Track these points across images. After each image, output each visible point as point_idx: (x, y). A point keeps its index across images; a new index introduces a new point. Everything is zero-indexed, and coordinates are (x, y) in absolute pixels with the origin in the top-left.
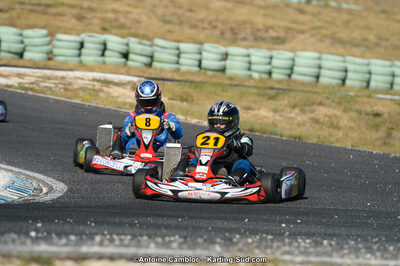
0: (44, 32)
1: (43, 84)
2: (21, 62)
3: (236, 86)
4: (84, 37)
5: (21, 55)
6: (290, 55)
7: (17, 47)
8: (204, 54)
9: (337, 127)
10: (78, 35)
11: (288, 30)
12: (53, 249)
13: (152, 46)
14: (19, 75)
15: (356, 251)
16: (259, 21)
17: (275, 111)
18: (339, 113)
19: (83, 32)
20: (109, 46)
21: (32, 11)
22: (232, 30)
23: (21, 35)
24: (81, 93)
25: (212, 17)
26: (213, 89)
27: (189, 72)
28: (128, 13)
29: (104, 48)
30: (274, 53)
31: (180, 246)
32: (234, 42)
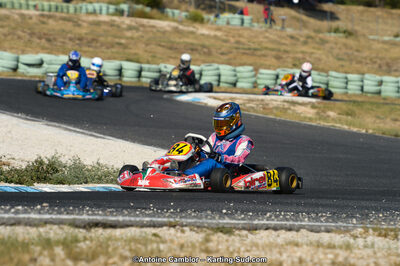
0: (251, 68)
1: (248, 105)
2: (235, 90)
3: (387, 104)
4: (279, 71)
5: (234, 85)
7: (232, 79)
8: (366, 82)
10: (275, 69)
13: (328, 76)
19: (279, 67)
21: (244, 54)
22: (388, 65)
23: (235, 71)
24: (275, 111)
25: (374, 55)
26: (370, 107)
27: (355, 95)
28: (312, 53)
32: (389, 72)
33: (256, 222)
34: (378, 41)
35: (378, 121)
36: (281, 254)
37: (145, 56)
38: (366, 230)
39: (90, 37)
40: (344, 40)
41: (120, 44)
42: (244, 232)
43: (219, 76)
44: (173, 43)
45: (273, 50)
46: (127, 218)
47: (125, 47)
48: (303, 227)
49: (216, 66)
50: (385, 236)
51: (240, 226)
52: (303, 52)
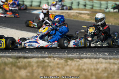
33: (82, 56)
35: (115, 20)
36: (97, 66)
42: (78, 60)
43: (48, 3)
46: (32, 55)
48: (101, 57)
51: (76, 57)
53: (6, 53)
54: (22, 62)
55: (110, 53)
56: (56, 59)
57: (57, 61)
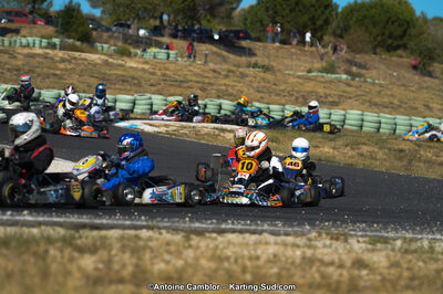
0: (181, 98)
1: (181, 131)
6: (343, 112)
9: (376, 159)
11: (340, 96)
12: (204, 226)
14: (166, 126)
15: (396, 230)
16: (321, 90)
17: (334, 148)
18: (376, 150)
20: (223, 106)
21: (171, 86)
22: (303, 96)
23: (166, 100)
24: (207, 137)
25: (290, 89)
28: (234, 86)
29: (220, 108)
30: (332, 111)
31: (283, 225)
32: (304, 104)
33: (223, 226)
34: (293, 75)
36: (255, 250)
37: (81, 86)
38: (320, 234)
39: (26, 68)
40: (262, 74)
41: (56, 75)
42: (214, 235)
43: (152, 105)
44: (105, 74)
45: (198, 82)
46: (110, 222)
47: (60, 77)
49: (149, 95)
50: (337, 239)
52: (225, 85)
53: (52, 216)
54: (87, 238)
55: (288, 221)
56: (164, 231)
57: (166, 236)
